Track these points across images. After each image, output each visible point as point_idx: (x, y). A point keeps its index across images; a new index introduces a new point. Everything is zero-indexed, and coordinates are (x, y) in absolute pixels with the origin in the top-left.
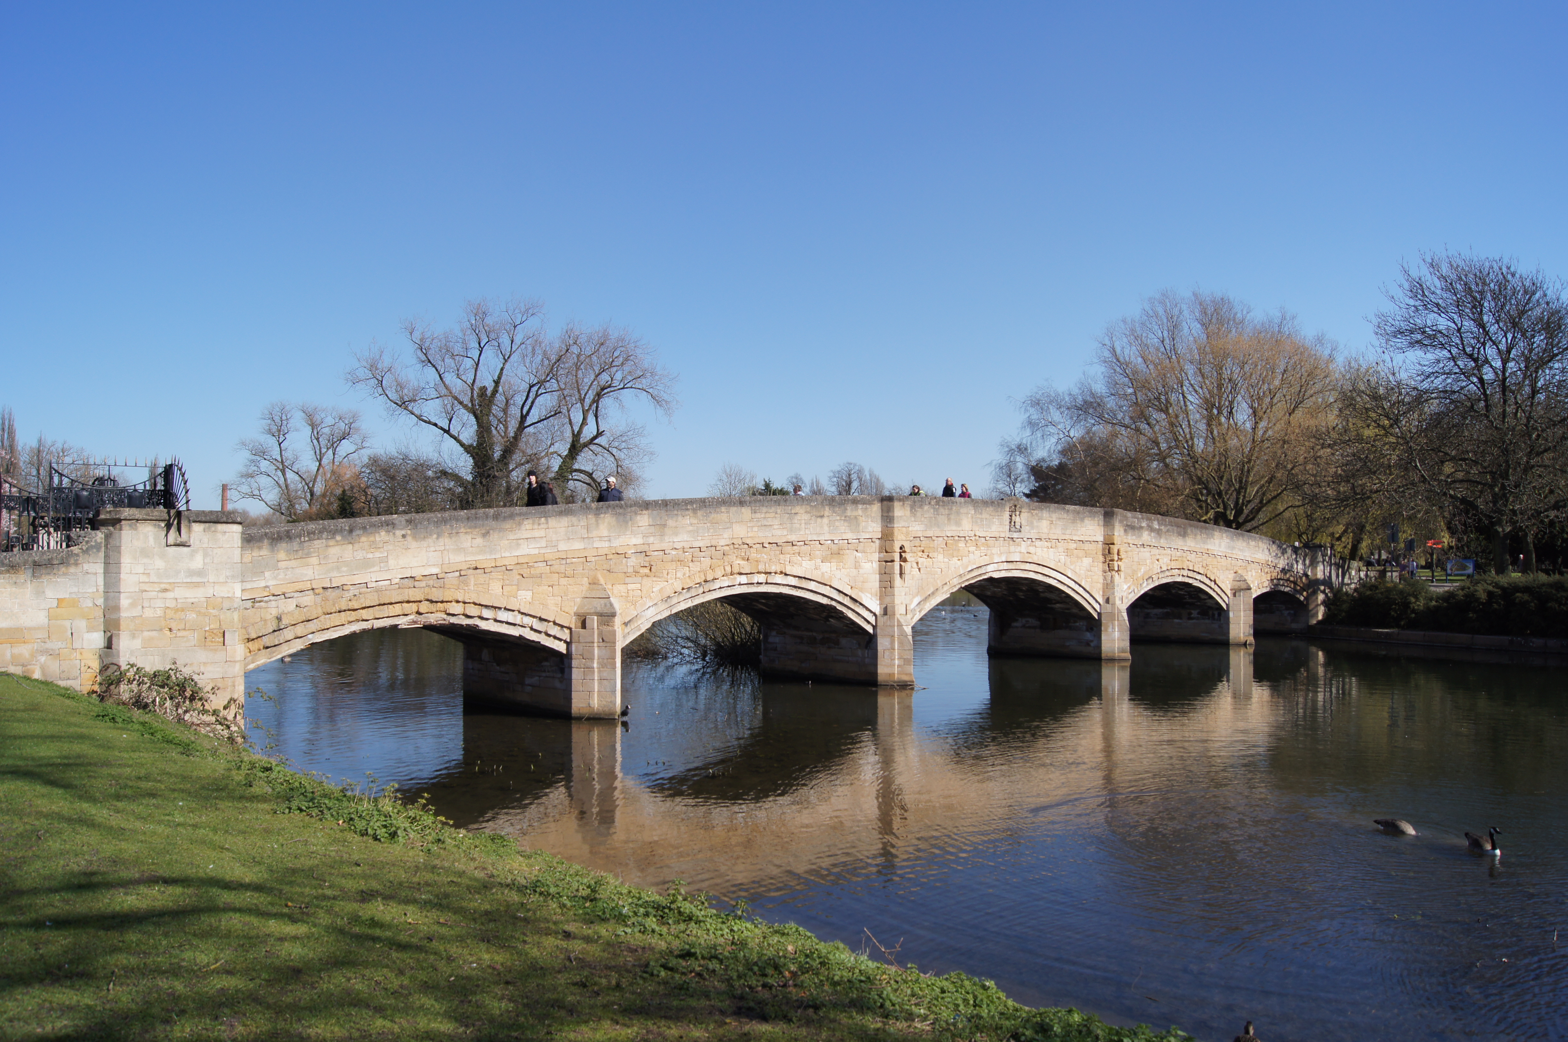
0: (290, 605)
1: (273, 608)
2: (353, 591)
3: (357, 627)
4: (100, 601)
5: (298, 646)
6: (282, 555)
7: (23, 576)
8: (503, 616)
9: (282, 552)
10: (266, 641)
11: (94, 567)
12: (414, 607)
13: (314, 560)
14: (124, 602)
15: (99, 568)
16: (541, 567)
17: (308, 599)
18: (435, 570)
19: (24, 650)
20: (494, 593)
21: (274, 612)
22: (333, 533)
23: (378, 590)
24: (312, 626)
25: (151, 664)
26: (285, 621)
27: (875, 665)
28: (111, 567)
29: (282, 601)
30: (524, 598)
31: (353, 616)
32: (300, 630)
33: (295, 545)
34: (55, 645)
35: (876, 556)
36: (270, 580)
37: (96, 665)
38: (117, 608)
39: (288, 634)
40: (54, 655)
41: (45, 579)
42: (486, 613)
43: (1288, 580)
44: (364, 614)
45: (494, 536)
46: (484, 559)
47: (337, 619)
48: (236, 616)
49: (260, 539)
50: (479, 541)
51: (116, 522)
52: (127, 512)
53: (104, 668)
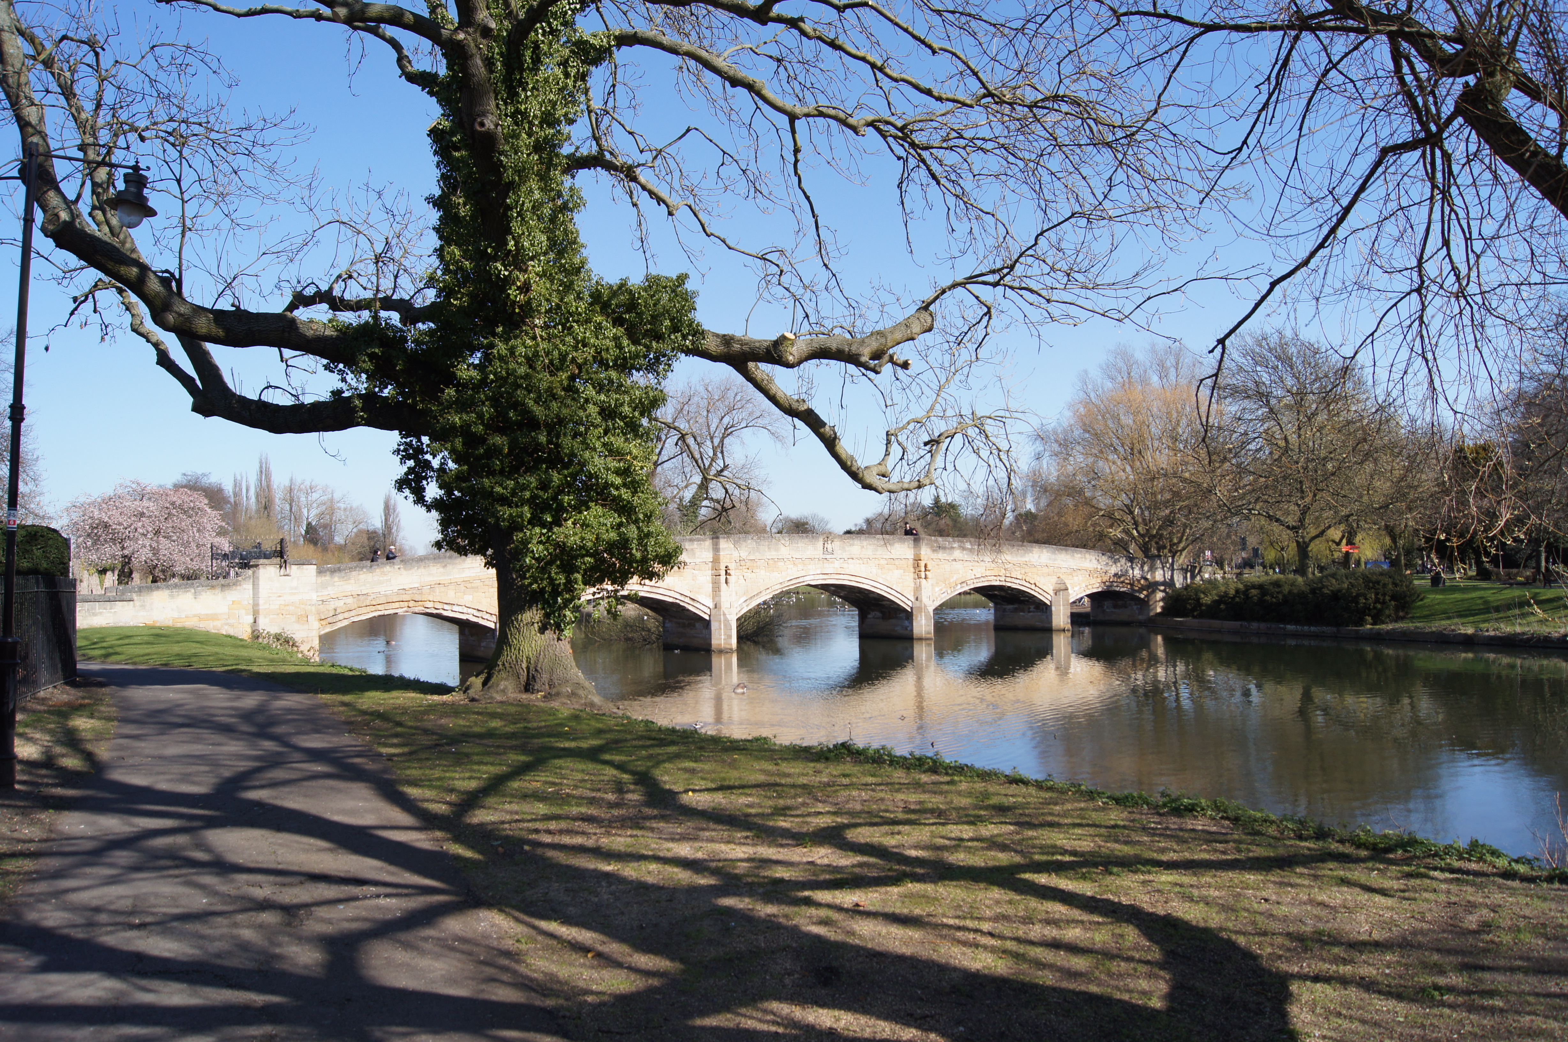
0: (341, 603)
1: (332, 605)
2: (373, 596)
3: (376, 614)
4: (251, 602)
5: (345, 623)
6: (336, 579)
7: (218, 591)
8: (455, 608)
9: (336, 578)
10: (330, 620)
11: (248, 586)
12: (406, 604)
13: (352, 581)
14: (261, 602)
15: (251, 587)
16: (477, 583)
17: (350, 600)
18: (416, 585)
19: (218, 624)
20: (450, 596)
21: (333, 607)
22: (363, 568)
23: (386, 596)
24: (352, 613)
25: (274, 630)
26: (338, 611)
27: (710, 639)
28: (255, 586)
29: (337, 601)
30: (468, 599)
31: (373, 608)
32: (346, 615)
33: (343, 574)
34: (231, 621)
35: (710, 572)
36: (331, 591)
37: (249, 631)
38: (258, 605)
39: (341, 617)
40: (232, 626)
41: (227, 592)
42: (446, 607)
43: (1122, 582)
44: (379, 607)
45: (450, 567)
46: (444, 579)
47: (364, 610)
48: (313, 608)
49: (325, 572)
50: (441, 570)
51: (257, 566)
52: (262, 561)
53: (253, 632)
